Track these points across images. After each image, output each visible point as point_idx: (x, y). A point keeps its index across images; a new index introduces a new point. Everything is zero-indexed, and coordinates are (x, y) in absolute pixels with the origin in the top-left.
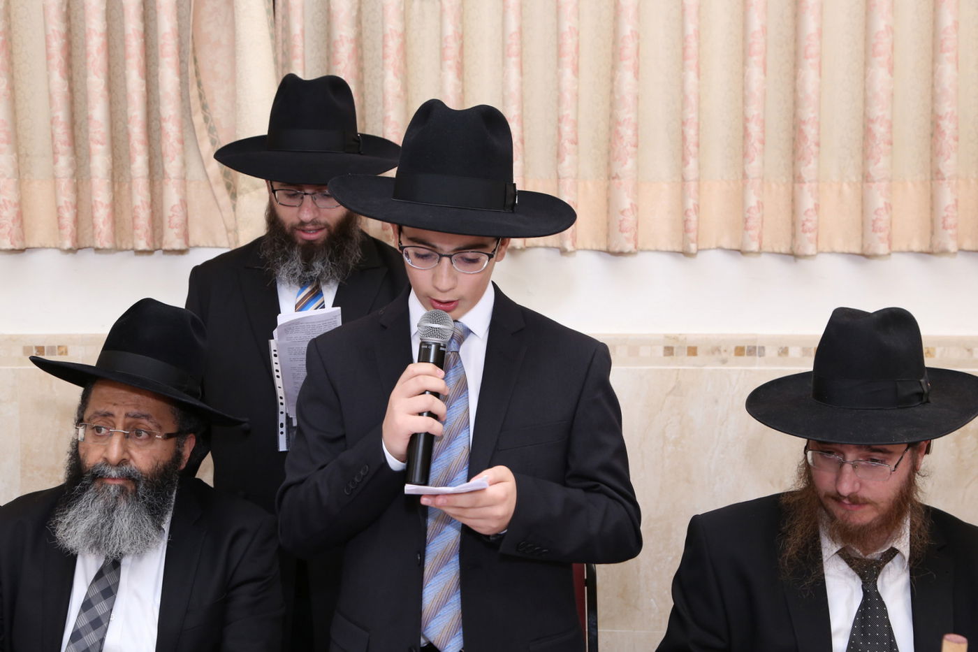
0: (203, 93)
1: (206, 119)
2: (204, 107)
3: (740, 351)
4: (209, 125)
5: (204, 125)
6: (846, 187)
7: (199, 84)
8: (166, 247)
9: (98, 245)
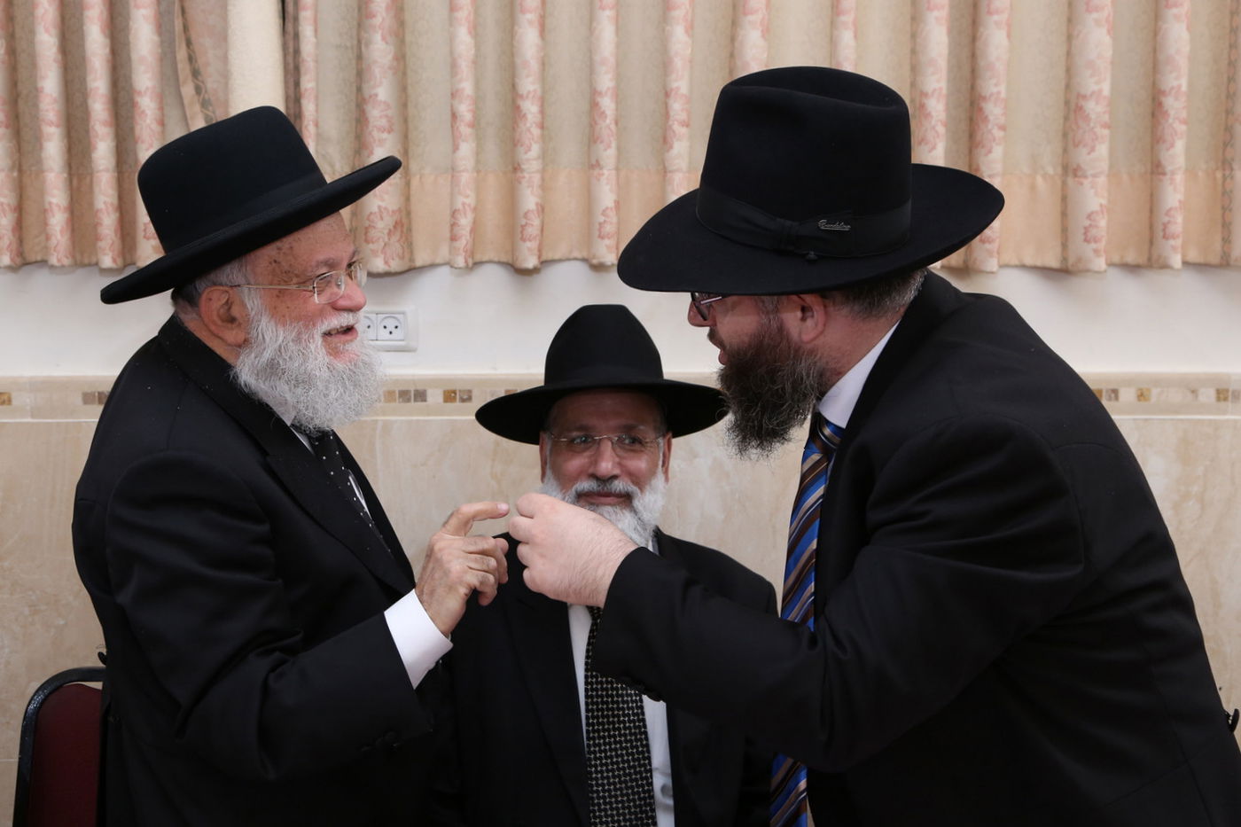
0: (192, 54)
1: (198, 90)
2: (196, 73)
4: (202, 96)
5: (196, 98)
6: (1039, 180)
7: (189, 43)
9: (54, 261)
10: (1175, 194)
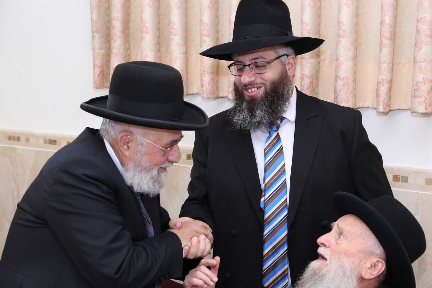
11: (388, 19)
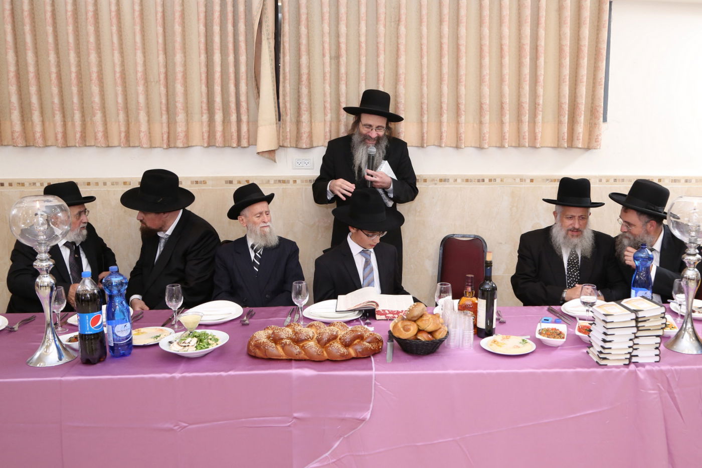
3: (441, 180)
6: (475, 125)
8: (242, 146)
9: (217, 145)
10: (507, 128)
11: (164, 101)
